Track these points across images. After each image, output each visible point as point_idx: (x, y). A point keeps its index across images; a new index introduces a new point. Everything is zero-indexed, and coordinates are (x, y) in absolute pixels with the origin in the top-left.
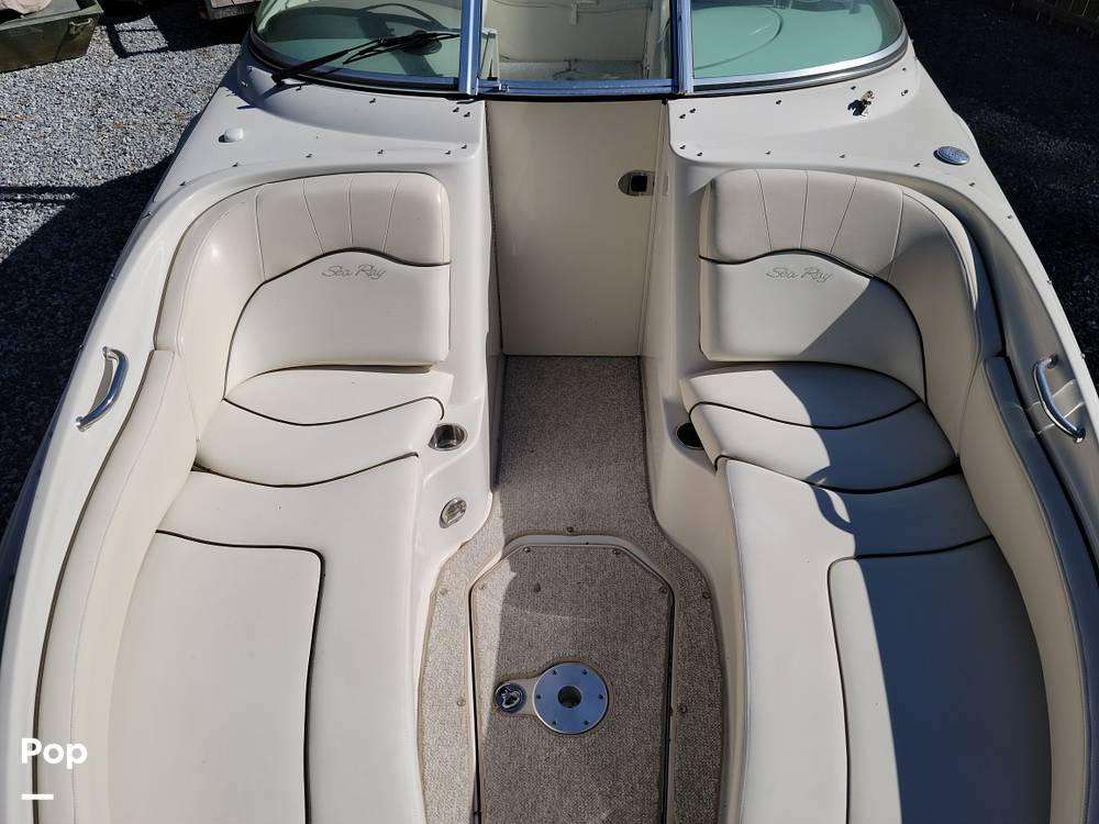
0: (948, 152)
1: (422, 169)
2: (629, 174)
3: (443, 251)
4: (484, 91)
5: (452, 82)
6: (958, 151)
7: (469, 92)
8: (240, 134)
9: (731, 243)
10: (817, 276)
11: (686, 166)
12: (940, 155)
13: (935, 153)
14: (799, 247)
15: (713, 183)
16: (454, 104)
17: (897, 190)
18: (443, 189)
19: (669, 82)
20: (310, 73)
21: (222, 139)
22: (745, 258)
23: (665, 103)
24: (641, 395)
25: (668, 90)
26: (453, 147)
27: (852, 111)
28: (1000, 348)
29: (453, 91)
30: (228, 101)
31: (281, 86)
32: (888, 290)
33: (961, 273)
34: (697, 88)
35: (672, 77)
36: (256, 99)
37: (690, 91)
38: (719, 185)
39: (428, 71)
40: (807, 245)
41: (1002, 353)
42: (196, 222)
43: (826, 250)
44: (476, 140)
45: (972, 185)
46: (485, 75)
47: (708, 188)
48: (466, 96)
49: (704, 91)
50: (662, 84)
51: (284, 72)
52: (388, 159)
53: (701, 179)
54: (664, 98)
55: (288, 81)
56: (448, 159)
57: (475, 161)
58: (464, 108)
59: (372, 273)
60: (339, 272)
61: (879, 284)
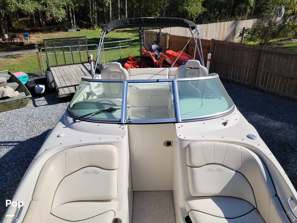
0: (250, 136)
1: (110, 143)
2: (166, 141)
3: (116, 166)
4: (127, 122)
5: (119, 120)
6: (253, 136)
7: (123, 123)
8: (63, 135)
9: (195, 162)
10: (220, 170)
11: (181, 141)
12: (248, 137)
13: (247, 136)
14: (214, 162)
15: (189, 145)
16: (119, 125)
17: (239, 147)
18: (116, 149)
19: (175, 119)
20: (83, 118)
21: (58, 136)
22: (200, 166)
23: (174, 124)
24: (173, 203)
25: (175, 121)
26: (119, 137)
27: (223, 125)
28: (276, 194)
29: (119, 122)
30: (61, 125)
31: (75, 122)
32: (241, 175)
33: (260, 170)
34: (182, 120)
35: (176, 118)
36: (68, 125)
37: (181, 121)
38: (191, 146)
39: (113, 117)
40: (216, 162)
41: (276, 195)
42: (48, 161)
43: (222, 163)
44: (125, 135)
45: (259, 145)
46: (128, 118)
47: (188, 147)
48: (123, 124)
49: (184, 121)
50: (174, 119)
51: (76, 118)
52: (102, 141)
53: (185, 144)
54: (174, 123)
55: (77, 121)
56: (118, 140)
57: (125, 141)
58: (122, 127)
59: (96, 173)
60: (87, 173)
61: (238, 173)
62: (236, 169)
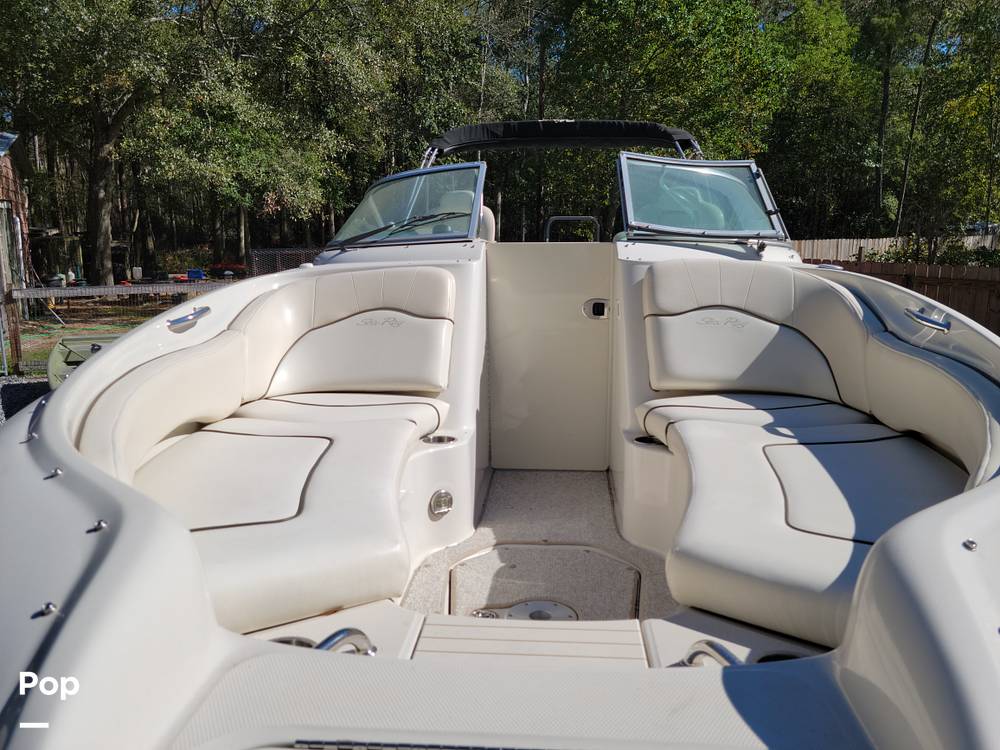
1: (437, 266)
3: (449, 307)
10: (736, 323)
11: (630, 265)
14: (719, 303)
15: (650, 267)
17: (788, 268)
20: (365, 243)
22: (679, 311)
26: (462, 260)
28: (884, 330)
29: (464, 239)
31: (342, 251)
32: (796, 332)
38: (654, 266)
40: (726, 303)
43: (741, 306)
44: (477, 258)
47: (647, 275)
53: (642, 274)
56: (456, 263)
57: (477, 265)
58: (471, 244)
61: (786, 329)
62: (780, 318)
